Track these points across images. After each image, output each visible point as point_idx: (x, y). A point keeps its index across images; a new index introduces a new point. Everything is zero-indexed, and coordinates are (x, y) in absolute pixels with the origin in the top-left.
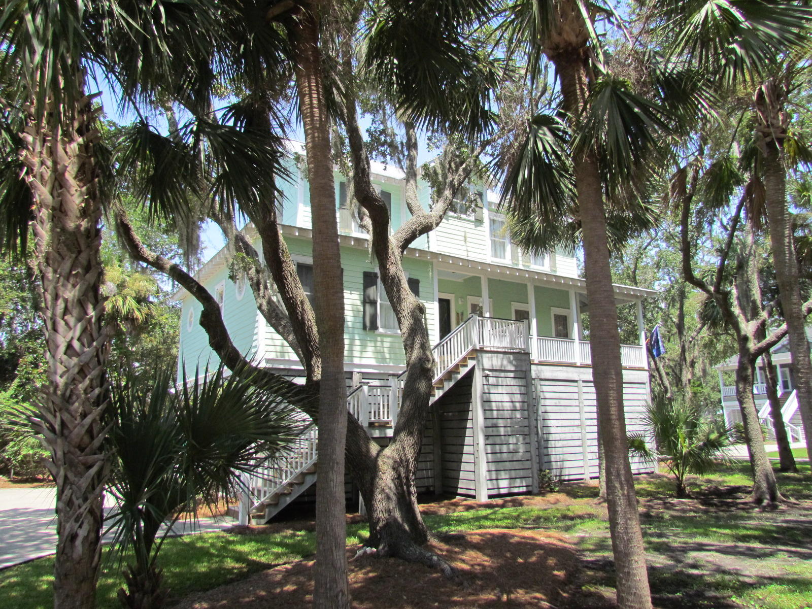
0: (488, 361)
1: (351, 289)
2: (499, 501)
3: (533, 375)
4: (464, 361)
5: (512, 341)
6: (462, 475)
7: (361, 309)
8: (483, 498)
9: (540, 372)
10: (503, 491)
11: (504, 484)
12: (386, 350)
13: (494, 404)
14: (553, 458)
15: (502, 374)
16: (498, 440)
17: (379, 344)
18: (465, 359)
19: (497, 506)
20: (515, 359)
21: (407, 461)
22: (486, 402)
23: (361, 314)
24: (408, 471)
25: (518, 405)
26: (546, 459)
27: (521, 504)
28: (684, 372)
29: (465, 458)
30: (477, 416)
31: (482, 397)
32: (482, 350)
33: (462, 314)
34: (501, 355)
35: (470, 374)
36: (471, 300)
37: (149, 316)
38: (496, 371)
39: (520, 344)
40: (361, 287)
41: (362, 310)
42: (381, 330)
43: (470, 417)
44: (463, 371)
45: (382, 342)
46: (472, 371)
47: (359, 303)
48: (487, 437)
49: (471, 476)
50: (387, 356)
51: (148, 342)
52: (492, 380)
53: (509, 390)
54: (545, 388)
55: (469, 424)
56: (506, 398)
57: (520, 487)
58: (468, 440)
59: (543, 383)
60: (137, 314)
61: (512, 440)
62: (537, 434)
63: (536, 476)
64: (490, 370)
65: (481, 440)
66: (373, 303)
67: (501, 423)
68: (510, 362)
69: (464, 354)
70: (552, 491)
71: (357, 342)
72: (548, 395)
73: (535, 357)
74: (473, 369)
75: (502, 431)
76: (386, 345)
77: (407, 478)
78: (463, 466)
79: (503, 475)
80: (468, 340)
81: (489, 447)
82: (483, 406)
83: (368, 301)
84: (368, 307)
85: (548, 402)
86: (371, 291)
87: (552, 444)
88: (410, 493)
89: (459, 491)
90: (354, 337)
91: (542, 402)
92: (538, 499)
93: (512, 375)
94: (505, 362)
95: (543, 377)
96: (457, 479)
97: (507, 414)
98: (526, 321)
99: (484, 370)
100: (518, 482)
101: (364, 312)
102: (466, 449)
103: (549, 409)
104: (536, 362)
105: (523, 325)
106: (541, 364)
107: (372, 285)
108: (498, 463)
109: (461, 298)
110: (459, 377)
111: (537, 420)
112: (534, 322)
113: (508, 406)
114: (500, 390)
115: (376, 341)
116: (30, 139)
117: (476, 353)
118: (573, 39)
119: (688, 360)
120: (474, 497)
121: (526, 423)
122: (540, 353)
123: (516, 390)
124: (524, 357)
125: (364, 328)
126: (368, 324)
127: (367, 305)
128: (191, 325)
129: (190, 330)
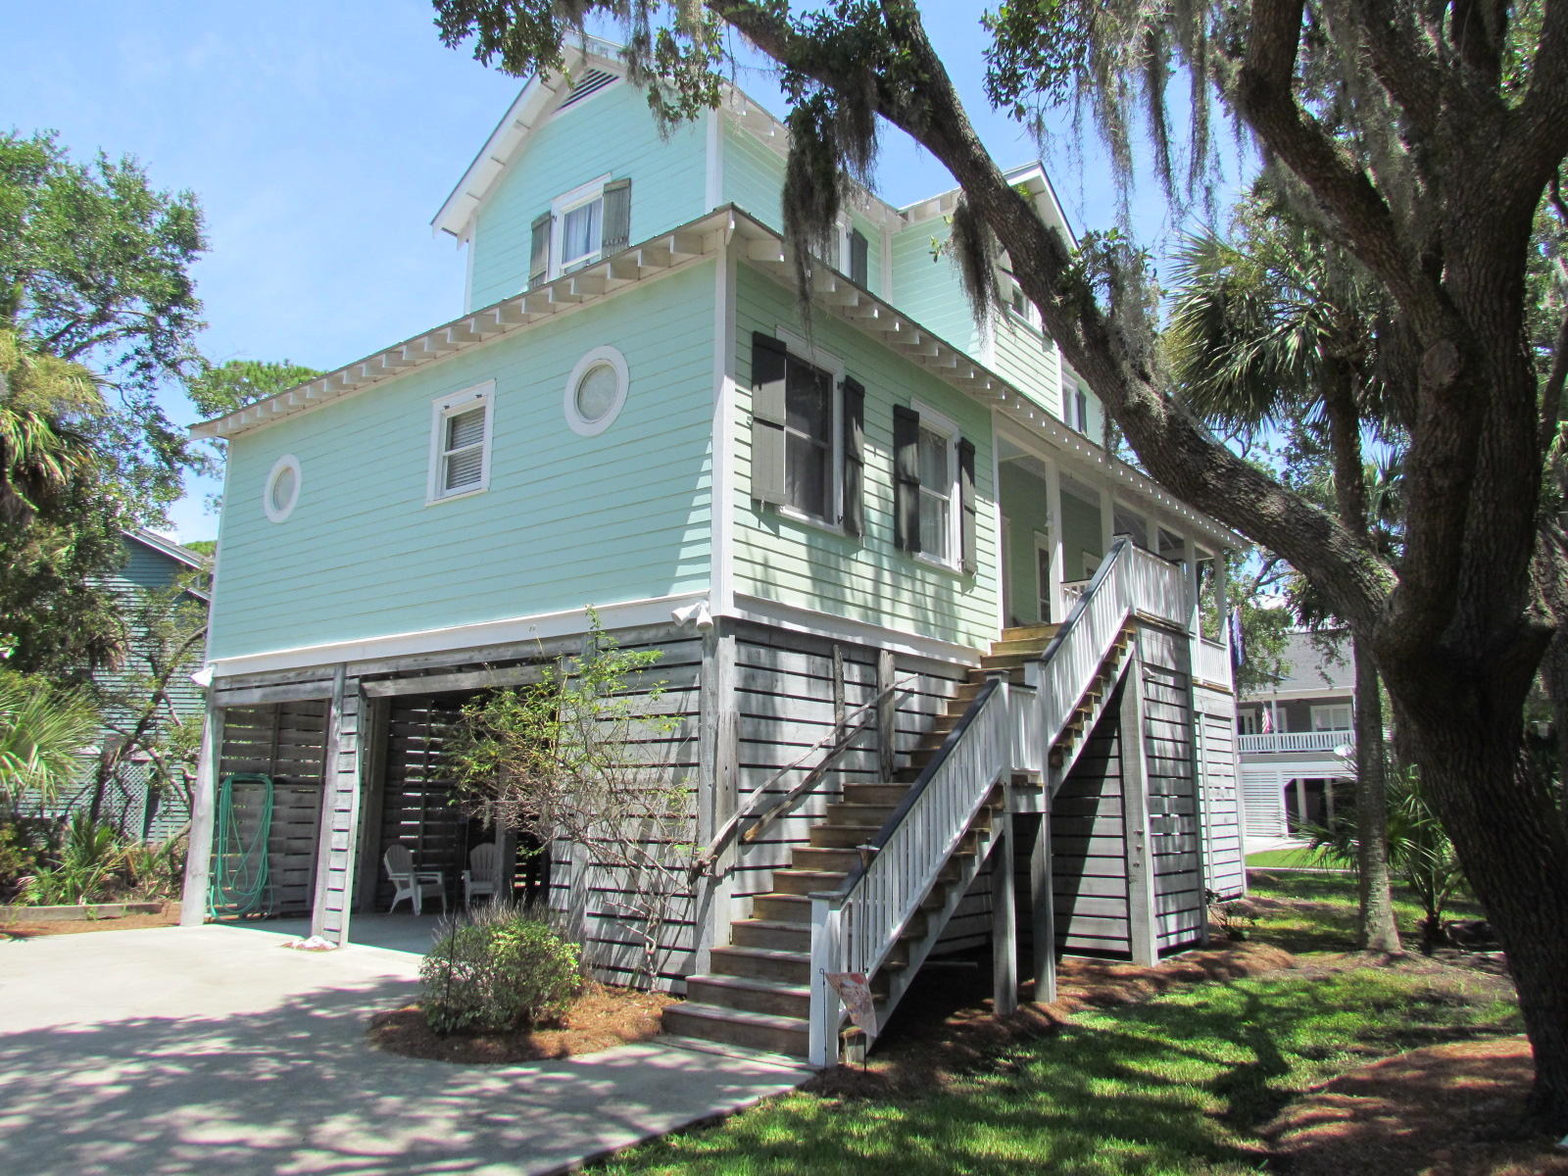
0: (1147, 646)
1: (872, 443)
6: (1081, 905)
7: (891, 493)
8: (1153, 958)
10: (1172, 941)
11: (1172, 923)
12: (929, 603)
15: (1162, 679)
16: (1163, 826)
17: (918, 586)
18: (1122, 638)
20: (1175, 645)
23: (892, 508)
25: (1179, 747)
29: (1093, 866)
31: (1143, 725)
34: (1160, 636)
38: (1157, 668)
39: (1176, 614)
40: (890, 440)
41: (892, 498)
42: (925, 553)
43: (1111, 771)
44: (1122, 663)
45: (923, 581)
46: (1128, 667)
47: (887, 479)
50: (932, 618)
52: (1152, 691)
53: (1169, 713)
55: (1109, 788)
57: (1188, 930)
58: (1103, 825)
60: (52, 465)
64: (1150, 667)
65: (1146, 823)
66: (913, 485)
68: (1170, 651)
69: (1119, 624)
71: (887, 577)
74: (1130, 662)
76: (930, 590)
78: (1087, 886)
79: (1170, 903)
80: (1122, 593)
81: (1154, 841)
83: (903, 479)
84: (903, 493)
86: (909, 455)
89: (1072, 941)
90: (881, 561)
93: (1170, 681)
94: (1165, 650)
96: (1070, 915)
99: (1143, 664)
100: (1185, 921)
101: (897, 503)
102: (1096, 846)
105: (1178, 574)
107: (910, 442)
108: (1164, 878)
110: (1118, 676)
114: (1161, 712)
115: (914, 579)
117: (1134, 626)
123: (1177, 715)
124: (1184, 643)
125: (898, 543)
126: (904, 534)
127: (903, 489)
128: (278, 505)
129: (276, 517)
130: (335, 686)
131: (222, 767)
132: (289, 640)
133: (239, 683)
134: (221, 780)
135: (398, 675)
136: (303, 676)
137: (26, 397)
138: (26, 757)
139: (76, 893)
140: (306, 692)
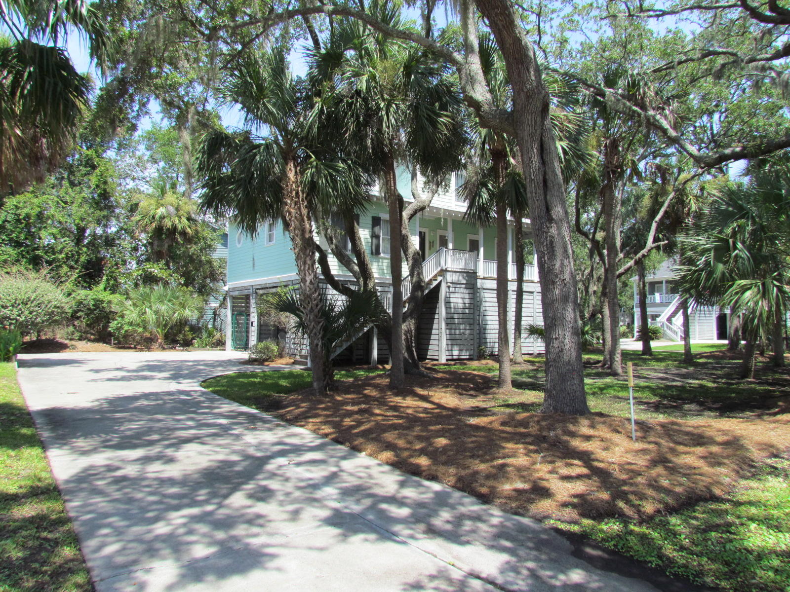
0: (450, 277)
1: (364, 228)
2: (452, 363)
3: (479, 285)
4: (435, 277)
5: (466, 264)
6: (430, 347)
7: (370, 241)
8: (443, 361)
9: (483, 284)
10: (455, 357)
11: (456, 353)
12: (385, 268)
13: (452, 304)
14: (488, 340)
15: (458, 286)
16: (454, 327)
17: (380, 264)
18: (436, 276)
19: (450, 365)
20: (467, 276)
21: (411, 331)
22: (448, 302)
23: (370, 244)
24: (411, 336)
25: (467, 305)
26: (483, 341)
27: (465, 364)
28: (591, 285)
29: (433, 337)
30: (442, 311)
31: (445, 300)
32: (446, 271)
33: (433, 242)
34: (458, 274)
35: (439, 285)
36: (440, 232)
37: (197, 232)
38: (455, 283)
39: (471, 267)
40: (371, 226)
42: (382, 255)
43: (437, 312)
44: (435, 283)
45: (382, 262)
46: (440, 284)
47: (369, 237)
48: (447, 324)
49: (436, 348)
50: (385, 271)
51: (193, 249)
52: (452, 289)
53: (462, 296)
54: (486, 295)
55: (437, 316)
56: (460, 301)
57: (465, 355)
58: (435, 326)
59: (485, 291)
60: (189, 230)
61: (462, 327)
62: (479, 324)
63: (476, 350)
64: (451, 283)
65: (443, 325)
66: (378, 237)
67: (456, 316)
68: (464, 278)
69: (435, 272)
70: (485, 358)
72: (488, 300)
73: (480, 273)
74: (440, 282)
75: (456, 321)
76: (385, 264)
77: (411, 339)
78: (432, 342)
79: (456, 348)
80: (438, 263)
81: (448, 331)
82: (445, 305)
83: (375, 236)
84: (374, 240)
85: (487, 304)
86: (377, 229)
87: (488, 331)
88: (412, 346)
89: (428, 357)
91: (484, 304)
92: (477, 362)
93: (464, 286)
94: (461, 278)
95: (485, 287)
96: (427, 350)
97: (460, 311)
98: (476, 252)
99: (447, 283)
100: (464, 353)
101: (372, 243)
102: (434, 331)
103: (488, 308)
104: (482, 277)
105: (474, 254)
106: (485, 278)
107: (377, 226)
108: (453, 340)
109: (433, 231)
110: (432, 287)
111: (479, 315)
112: (482, 250)
113: (461, 306)
114: (457, 295)
115: (378, 262)
116: (289, 202)
117: (443, 272)
118: (500, 148)
119: (595, 276)
120: (437, 360)
121: (472, 317)
122: (484, 270)
123: (467, 296)
124: (473, 275)
125: (372, 253)
126: (374, 251)
127: (374, 239)
128: (239, 243)
129: (239, 246)
130: (251, 291)
131: (233, 311)
132: (241, 279)
133: (234, 290)
134: (233, 315)
135: (262, 289)
136: (246, 288)
137: (181, 213)
138: (185, 309)
139: (206, 345)
140: (246, 292)
